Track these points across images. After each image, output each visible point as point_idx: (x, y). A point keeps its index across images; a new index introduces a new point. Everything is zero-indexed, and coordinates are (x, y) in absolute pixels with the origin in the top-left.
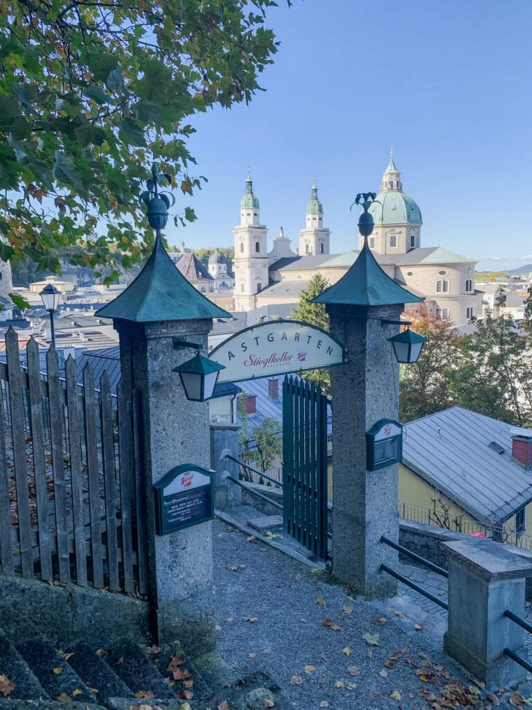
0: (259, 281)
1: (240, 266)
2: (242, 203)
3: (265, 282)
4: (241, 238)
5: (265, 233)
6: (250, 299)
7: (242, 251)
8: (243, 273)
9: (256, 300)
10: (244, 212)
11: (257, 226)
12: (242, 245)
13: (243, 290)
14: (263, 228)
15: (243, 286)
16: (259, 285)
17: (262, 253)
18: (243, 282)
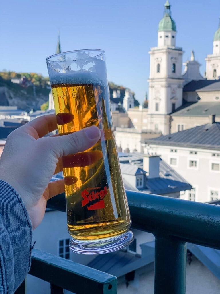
0: (173, 101)
1: (156, 86)
2: (161, 25)
3: (179, 103)
4: (157, 59)
5: (181, 54)
6: (165, 118)
7: (158, 71)
8: (158, 92)
9: (171, 120)
10: (161, 34)
11: (173, 48)
12: (159, 65)
13: (157, 109)
14: (180, 50)
15: (157, 106)
16: (174, 105)
17: (177, 74)
18: (157, 102)
